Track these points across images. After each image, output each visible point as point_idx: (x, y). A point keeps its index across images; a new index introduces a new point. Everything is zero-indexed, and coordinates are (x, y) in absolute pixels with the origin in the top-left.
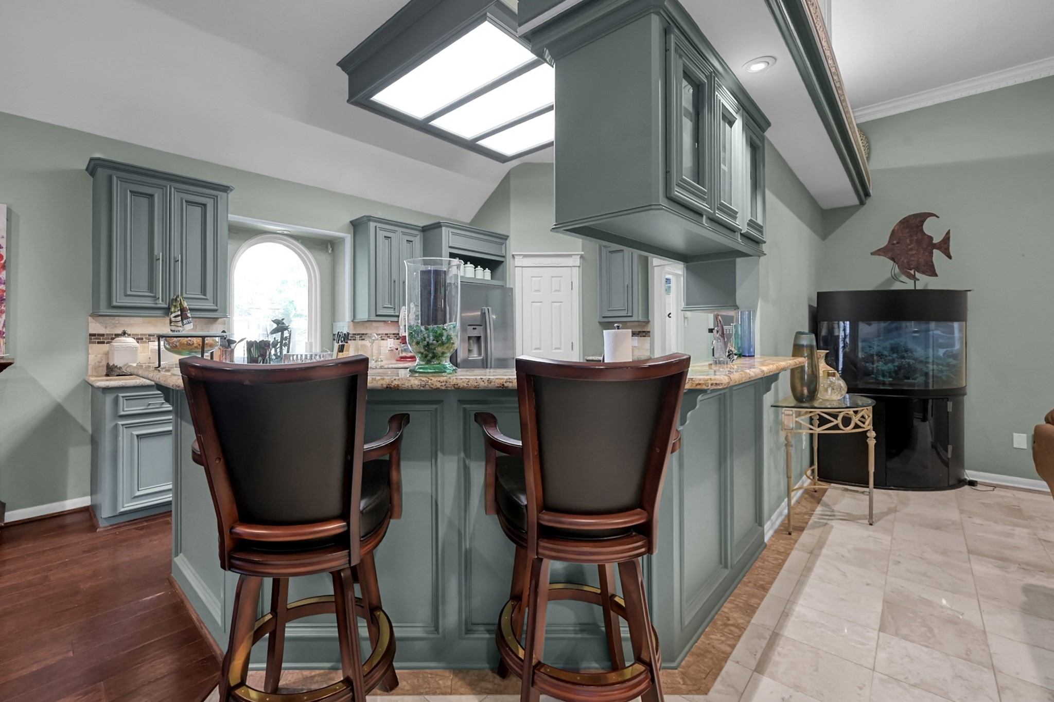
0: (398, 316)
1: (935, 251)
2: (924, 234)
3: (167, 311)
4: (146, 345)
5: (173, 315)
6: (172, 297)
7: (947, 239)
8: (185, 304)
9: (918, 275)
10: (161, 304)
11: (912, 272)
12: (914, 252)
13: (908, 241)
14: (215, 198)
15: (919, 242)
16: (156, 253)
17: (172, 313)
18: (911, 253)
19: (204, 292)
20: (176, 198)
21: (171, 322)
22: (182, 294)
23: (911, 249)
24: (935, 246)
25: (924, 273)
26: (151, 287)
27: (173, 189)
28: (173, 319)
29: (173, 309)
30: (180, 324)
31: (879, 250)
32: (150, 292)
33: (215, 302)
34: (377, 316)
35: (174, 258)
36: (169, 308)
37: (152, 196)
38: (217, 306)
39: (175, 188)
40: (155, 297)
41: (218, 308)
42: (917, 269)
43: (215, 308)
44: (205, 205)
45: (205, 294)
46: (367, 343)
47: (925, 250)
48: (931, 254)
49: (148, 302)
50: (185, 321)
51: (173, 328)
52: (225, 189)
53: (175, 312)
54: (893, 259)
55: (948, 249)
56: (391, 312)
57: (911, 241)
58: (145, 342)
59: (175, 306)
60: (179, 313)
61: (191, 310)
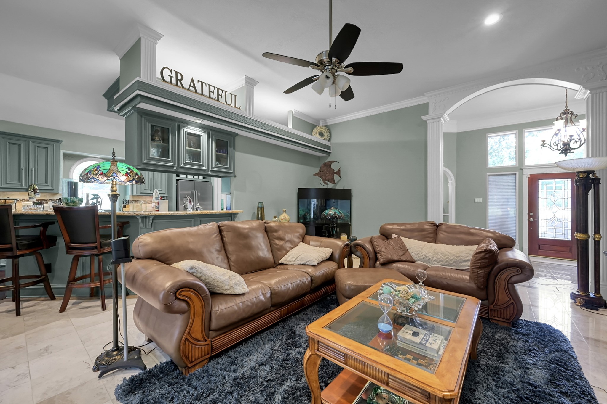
0: (153, 193)
1: (335, 175)
2: (331, 168)
3: (27, 190)
4: (21, 203)
5: (30, 191)
6: (30, 184)
7: (339, 171)
8: (36, 187)
9: (329, 183)
10: (24, 187)
11: (327, 182)
12: (328, 175)
13: (326, 171)
14: (53, 145)
15: (329, 171)
16: (22, 167)
17: (29, 191)
18: (327, 175)
19: (47, 182)
20: (32, 145)
21: (29, 194)
22: (35, 183)
23: (327, 174)
24: (335, 173)
25: (331, 182)
26: (20, 180)
27: (30, 142)
28: (30, 193)
29: (30, 189)
30: (33, 195)
31: (316, 174)
32: (19, 182)
33: (52, 186)
34: (141, 193)
35: (31, 169)
36: (28, 189)
37: (20, 145)
38: (53, 188)
39: (31, 141)
40: (21, 184)
41: (54, 189)
42: (329, 181)
43: (52, 189)
44: (47, 148)
45: (47, 183)
46: (139, 204)
47: (331, 174)
48: (334, 175)
49: (18, 186)
50: (36, 194)
51: (30, 197)
52: (58, 141)
53: (31, 190)
54: (320, 177)
55: (340, 174)
56: (149, 192)
57: (327, 171)
58: (20, 202)
59: (31, 188)
60: (33, 191)
61: (39, 189)
